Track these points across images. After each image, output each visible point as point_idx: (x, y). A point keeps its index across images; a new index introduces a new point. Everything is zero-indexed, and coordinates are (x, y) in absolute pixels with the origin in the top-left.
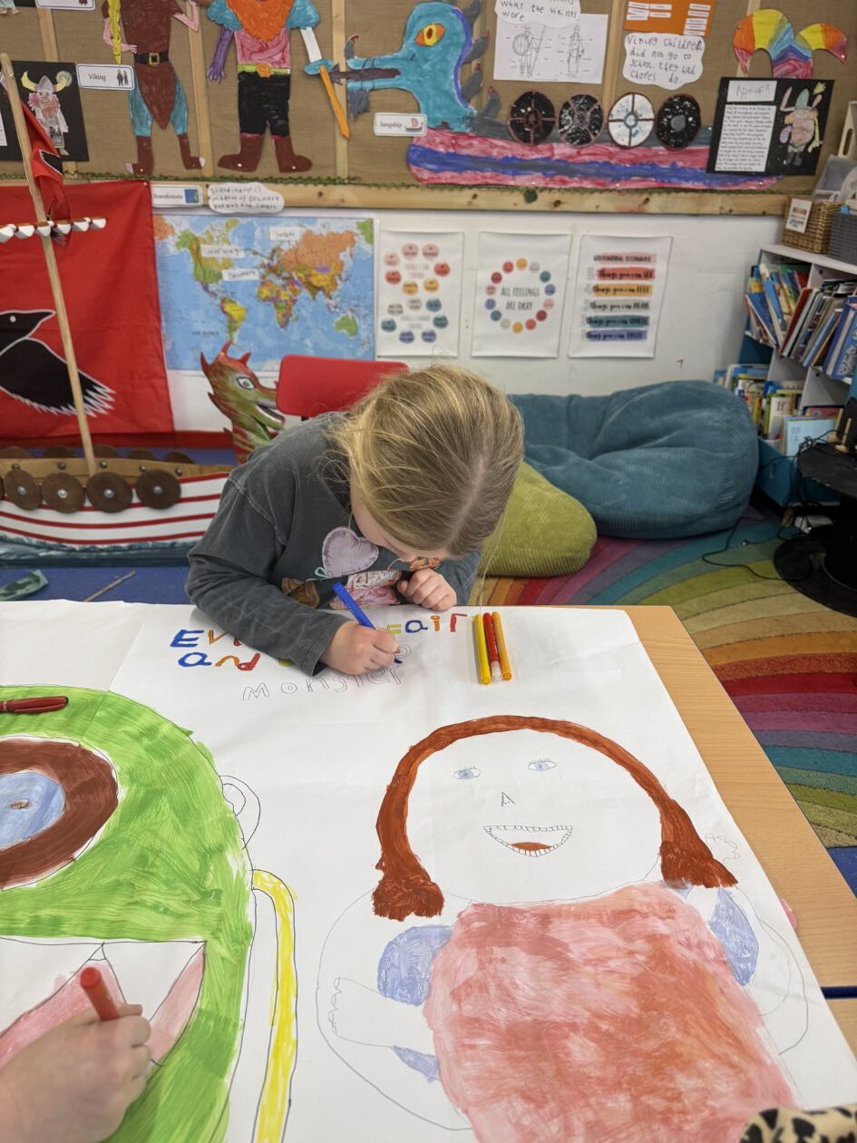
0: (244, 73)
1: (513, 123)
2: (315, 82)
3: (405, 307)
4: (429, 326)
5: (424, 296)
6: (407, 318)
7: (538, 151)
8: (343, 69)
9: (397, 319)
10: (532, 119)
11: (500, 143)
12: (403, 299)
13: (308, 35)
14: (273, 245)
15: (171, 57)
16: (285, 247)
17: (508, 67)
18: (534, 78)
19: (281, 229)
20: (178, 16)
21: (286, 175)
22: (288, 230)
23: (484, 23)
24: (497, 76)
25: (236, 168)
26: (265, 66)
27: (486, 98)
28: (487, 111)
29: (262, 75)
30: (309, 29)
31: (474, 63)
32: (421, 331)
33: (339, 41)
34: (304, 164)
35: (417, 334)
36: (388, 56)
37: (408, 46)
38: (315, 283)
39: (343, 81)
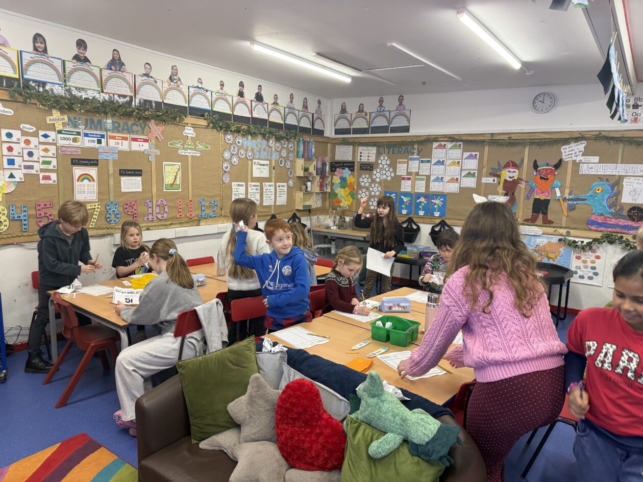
0: (536, 198)
1: (628, 215)
2: (558, 201)
3: (582, 267)
4: (591, 275)
5: (590, 265)
6: (583, 271)
7: (638, 224)
8: (567, 198)
9: (578, 271)
10: (636, 214)
11: (623, 221)
12: (582, 265)
13: (557, 190)
14: (537, 244)
15: (515, 194)
16: (541, 245)
17: (627, 198)
18: (637, 202)
19: (541, 240)
20: (519, 185)
21: (544, 225)
22: (543, 240)
23: (618, 187)
24: (622, 201)
25: (528, 222)
26: (542, 197)
27: (618, 208)
28: (618, 211)
29: (541, 199)
30: (558, 188)
31: (614, 198)
32: (587, 276)
33: (567, 191)
34: (551, 222)
35: (586, 276)
36: (583, 195)
37: (590, 193)
38: (549, 256)
39: (567, 201)
